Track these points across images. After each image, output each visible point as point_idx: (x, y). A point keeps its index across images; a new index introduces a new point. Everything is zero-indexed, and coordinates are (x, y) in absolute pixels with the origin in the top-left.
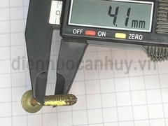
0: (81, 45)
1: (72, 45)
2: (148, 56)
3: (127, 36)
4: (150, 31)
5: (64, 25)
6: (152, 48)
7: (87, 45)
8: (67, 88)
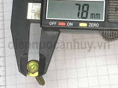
0: (56, 33)
1: (49, 33)
2: (104, 38)
3: (88, 25)
4: (103, 20)
5: (43, 20)
6: (106, 32)
7: (60, 32)
8: (47, 63)
